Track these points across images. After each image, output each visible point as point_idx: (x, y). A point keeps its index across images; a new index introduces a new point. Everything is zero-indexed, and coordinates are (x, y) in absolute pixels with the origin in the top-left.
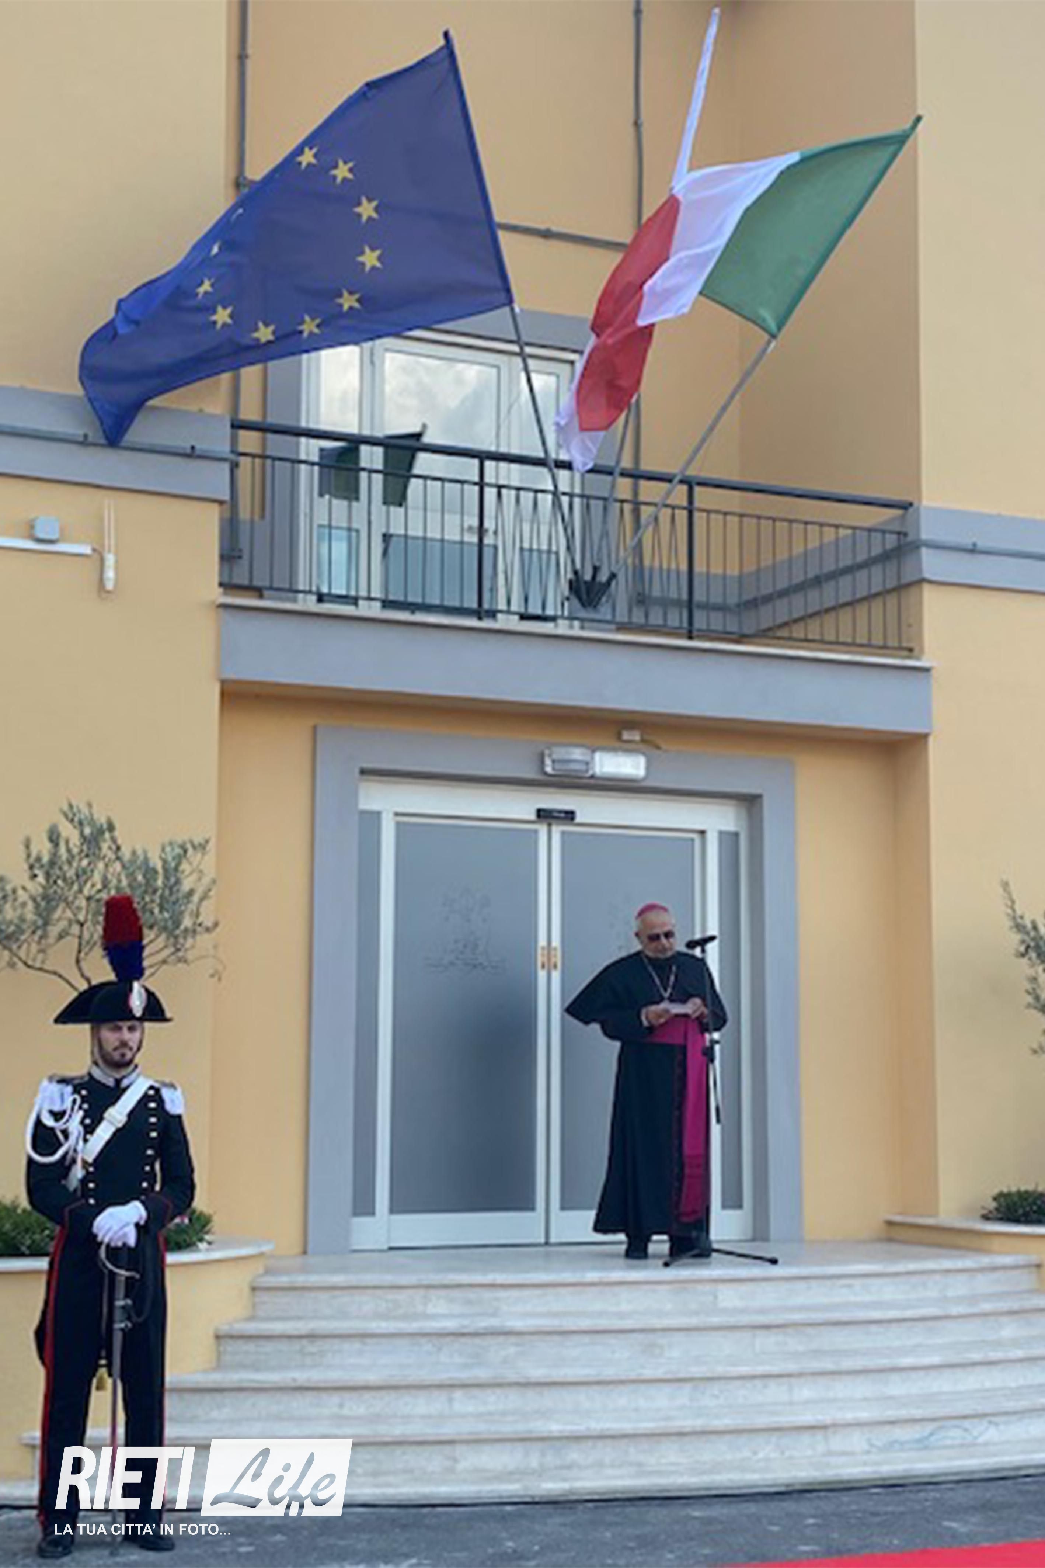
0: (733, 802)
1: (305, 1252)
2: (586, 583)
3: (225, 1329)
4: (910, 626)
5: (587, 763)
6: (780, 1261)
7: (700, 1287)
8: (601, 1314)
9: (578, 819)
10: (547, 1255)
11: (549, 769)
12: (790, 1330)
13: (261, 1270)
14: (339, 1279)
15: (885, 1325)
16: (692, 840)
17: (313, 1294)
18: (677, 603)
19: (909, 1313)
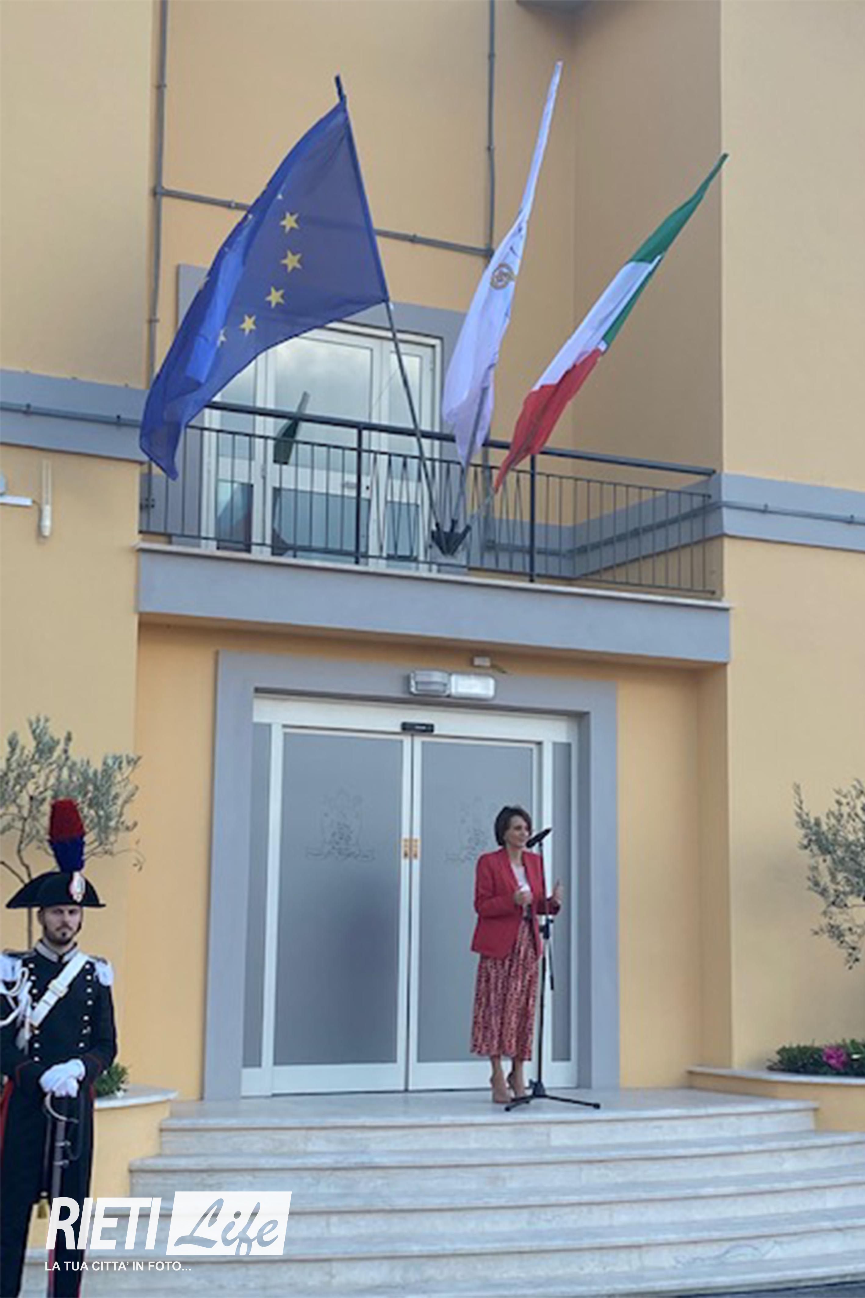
0: (565, 717)
1: (202, 1098)
2: (445, 533)
3: (138, 1164)
4: (712, 572)
5: (445, 685)
6: (602, 1105)
7: (536, 1128)
8: (454, 1152)
9: (436, 732)
10: (406, 1102)
11: (413, 690)
12: (611, 1165)
13: (167, 1114)
14: (232, 1122)
15: (689, 1160)
16: (531, 750)
17: (208, 1135)
18: (520, 550)
19: (709, 1150)
